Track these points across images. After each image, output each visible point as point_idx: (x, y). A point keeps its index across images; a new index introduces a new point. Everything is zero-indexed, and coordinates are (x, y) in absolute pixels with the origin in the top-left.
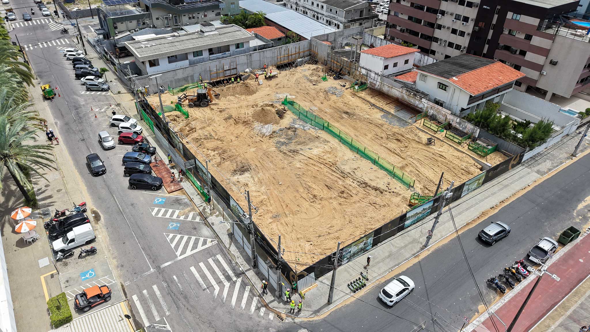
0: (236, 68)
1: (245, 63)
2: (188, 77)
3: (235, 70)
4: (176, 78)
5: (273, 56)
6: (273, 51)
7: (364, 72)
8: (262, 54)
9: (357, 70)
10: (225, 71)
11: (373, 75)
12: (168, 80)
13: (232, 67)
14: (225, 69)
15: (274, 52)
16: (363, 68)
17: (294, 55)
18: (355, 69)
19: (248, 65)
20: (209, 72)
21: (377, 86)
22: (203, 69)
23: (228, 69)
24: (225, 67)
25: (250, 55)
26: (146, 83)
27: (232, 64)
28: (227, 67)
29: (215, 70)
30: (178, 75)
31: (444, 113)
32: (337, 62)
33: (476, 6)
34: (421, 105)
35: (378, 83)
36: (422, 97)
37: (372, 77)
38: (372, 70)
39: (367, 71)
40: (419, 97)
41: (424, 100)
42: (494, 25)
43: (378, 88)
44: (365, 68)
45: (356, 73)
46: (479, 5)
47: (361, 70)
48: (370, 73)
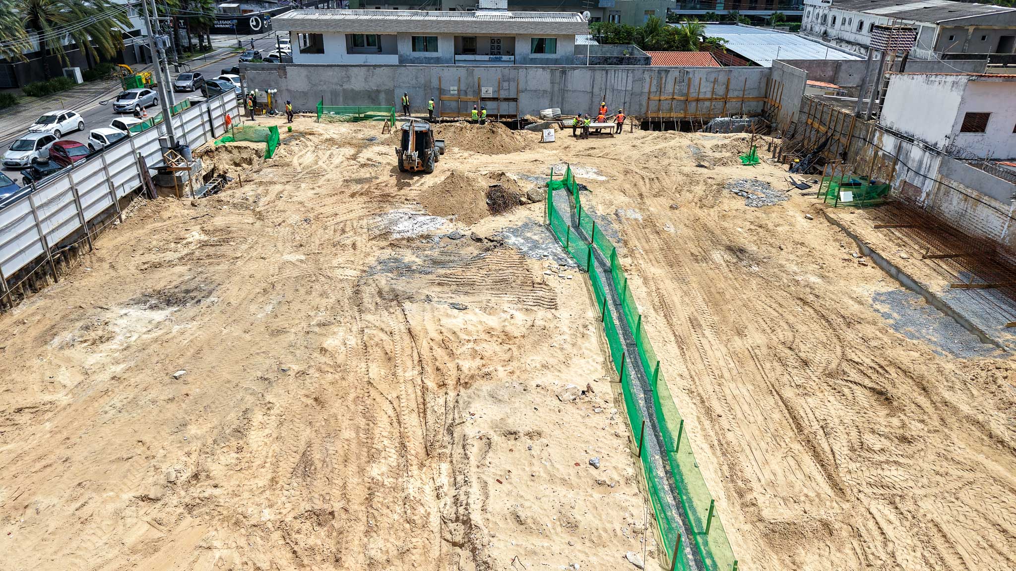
0: (515, 100)
1: (545, 91)
2: (378, 91)
3: (512, 104)
4: (346, 86)
5: (637, 90)
6: (638, 74)
7: (889, 144)
8: (599, 75)
9: (871, 142)
10: (483, 99)
11: (916, 153)
12: (325, 87)
13: (503, 94)
14: (483, 96)
15: (642, 80)
16: (889, 131)
17: (707, 104)
18: (865, 140)
19: (555, 99)
20: (437, 93)
21: (924, 195)
22: (422, 80)
23: (491, 96)
24: (484, 89)
25: (564, 72)
26: (273, 84)
27: (506, 84)
28: (491, 90)
29: (454, 90)
30: (353, 80)
32: (821, 123)
35: (928, 186)
37: (913, 161)
38: (917, 133)
39: (899, 143)
43: (925, 204)
44: (894, 130)
45: (866, 152)
47: (881, 141)
48: (909, 146)
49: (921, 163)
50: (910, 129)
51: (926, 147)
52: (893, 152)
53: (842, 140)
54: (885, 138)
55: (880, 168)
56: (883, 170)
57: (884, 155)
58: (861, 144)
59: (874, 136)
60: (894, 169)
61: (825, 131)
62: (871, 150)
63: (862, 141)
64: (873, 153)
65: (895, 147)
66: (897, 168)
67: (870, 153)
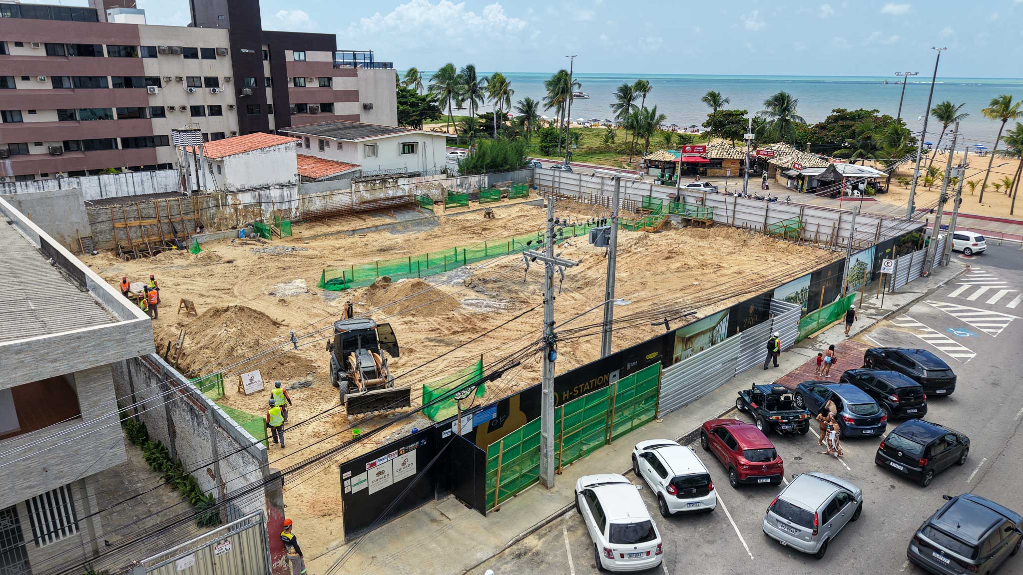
7: (246, 199)
11: (275, 193)
16: (242, 191)
18: (217, 206)
31: (437, 183)
32: (143, 218)
33: (222, 53)
34: (400, 193)
35: (294, 205)
36: (396, 177)
37: (275, 197)
38: (270, 182)
39: (257, 193)
40: (391, 180)
41: (401, 182)
42: (268, 78)
43: (298, 214)
44: (247, 188)
45: (223, 212)
46: (229, 50)
47: (237, 200)
48: (267, 192)
49: (282, 196)
50: (263, 182)
51: (282, 186)
52: (253, 201)
53: (186, 217)
54: (240, 196)
55: (245, 215)
56: (249, 215)
57: (245, 206)
58: (213, 211)
59: (226, 199)
60: (260, 210)
61: (155, 221)
62: (228, 209)
63: (214, 208)
64: (232, 210)
65: (254, 197)
66: (262, 207)
67: (229, 211)
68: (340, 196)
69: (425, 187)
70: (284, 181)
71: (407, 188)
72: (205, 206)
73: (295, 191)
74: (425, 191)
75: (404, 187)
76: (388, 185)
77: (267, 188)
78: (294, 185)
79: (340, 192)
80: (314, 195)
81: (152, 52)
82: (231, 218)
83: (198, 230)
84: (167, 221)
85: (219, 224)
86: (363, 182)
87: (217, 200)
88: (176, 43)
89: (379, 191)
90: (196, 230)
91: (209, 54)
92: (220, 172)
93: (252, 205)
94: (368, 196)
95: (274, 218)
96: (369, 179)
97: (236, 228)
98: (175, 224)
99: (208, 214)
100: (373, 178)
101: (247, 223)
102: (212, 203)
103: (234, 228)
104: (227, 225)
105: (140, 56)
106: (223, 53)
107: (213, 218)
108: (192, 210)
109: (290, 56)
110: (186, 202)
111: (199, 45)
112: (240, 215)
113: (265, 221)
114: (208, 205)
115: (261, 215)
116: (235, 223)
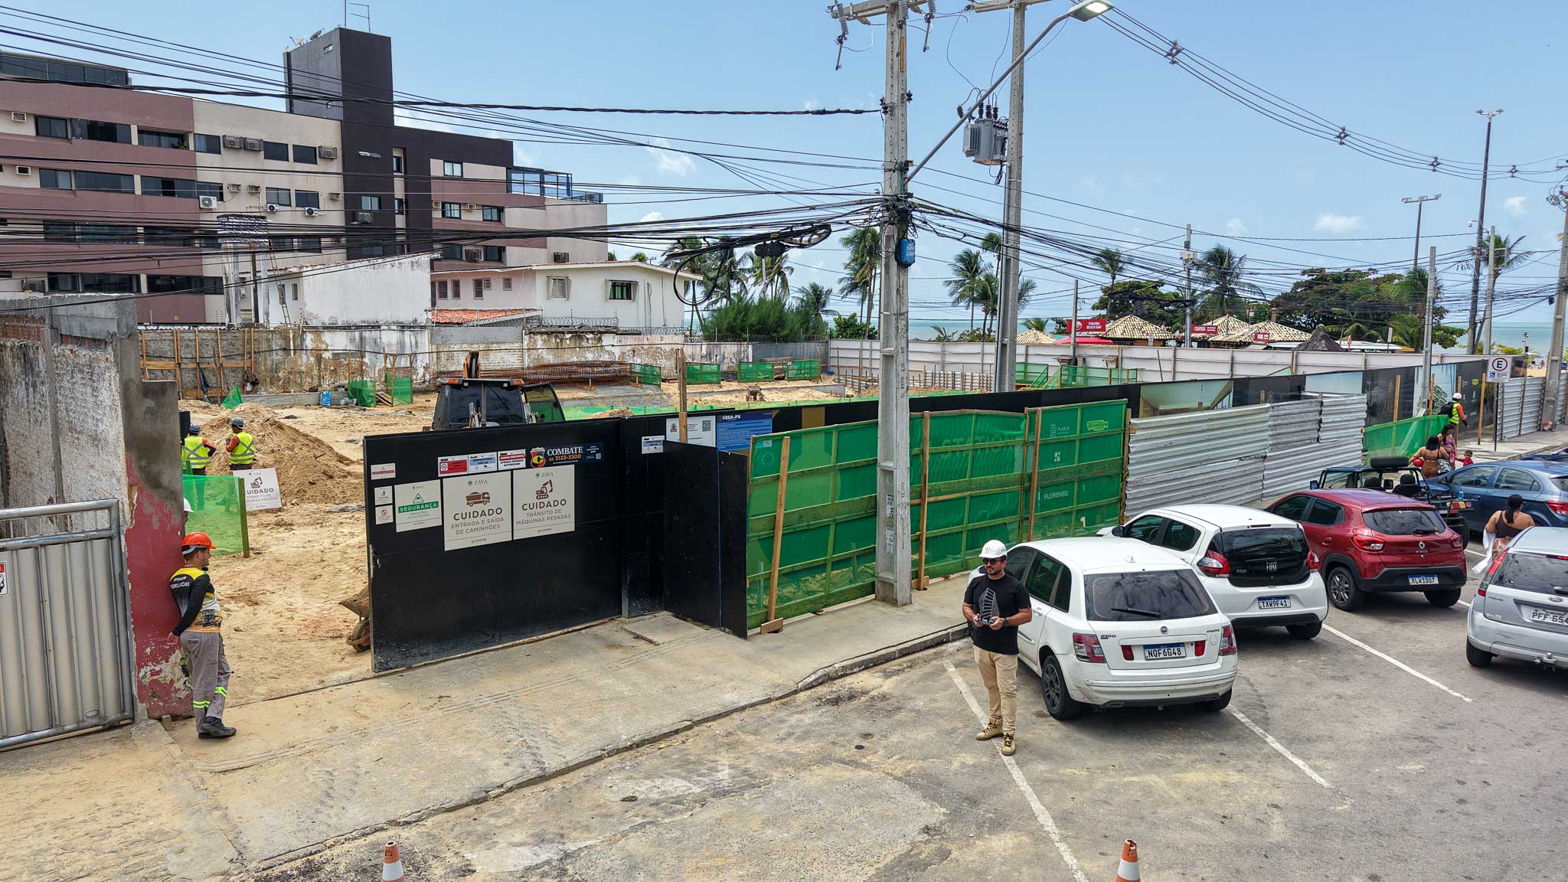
18: (286, 350)
21: (421, 371)
31: (668, 348)
32: (149, 357)
33: (328, 156)
34: (606, 358)
35: (422, 361)
36: (600, 332)
37: (390, 345)
38: (382, 317)
39: (357, 334)
40: (591, 336)
41: (607, 340)
42: (400, 201)
43: (428, 377)
44: (340, 324)
45: (295, 362)
46: (339, 152)
47: (322, 342)
48: (375, 334)
49: (402, 344)
50: (369, 316)
51: (403, 327)
52: (351, 347)
53: (228, 364)
54: (327, 337)
55: (335, 371)
56: (341, 371)
57: (335, 355)
58: (278, 357)
59: (303, 340)
60: (362, 364)
61: (171, 365)
62: (304, 357)
63: (280, 353)
64: (312, 359)
65: (352, 340)
66: (366, 360)
67: (305, 360)
68: (503, 354)
69: (647, 353)
70: (406, 318)
71: (617, 351)
72: (264, 346)
73: (425, 337)
74: (647, 360)
75: (613, 349)
76: (584, 344)
77: (376, 327)
78: (423, 327)
79: (503, 347)
80: (456, 348)
81: (213, 144)
82: (309, 373)
83: (249, 388)
84: (194, 366)
85: (287, 382)
86: (542, 333)
87: (286, 339)
88: (252, 134)
89: (569, 351)
90: (244, 386)
91: (307, 154)
92: (296, 298)
93: (347, 354)
94: (549, 358)
95: (386, 381)
96: (553, 329)
97: (316, 390)
98: (206, 373)
99: (269, 363)
100: (561, 329)
101: (337, 384)
102: (277, 343)
103: (313, 390)
104: (301, 385)
105: (192, 147)
106: (329, 154)
107: (277, 370)
108: (241, 351)
109: (437, 167)
110: (229, 336)
111: (292, 141)
112: (326, 369)
113: (369, 384)
114: (270, 346)
115: (362, 372)
116: (316, 382)
